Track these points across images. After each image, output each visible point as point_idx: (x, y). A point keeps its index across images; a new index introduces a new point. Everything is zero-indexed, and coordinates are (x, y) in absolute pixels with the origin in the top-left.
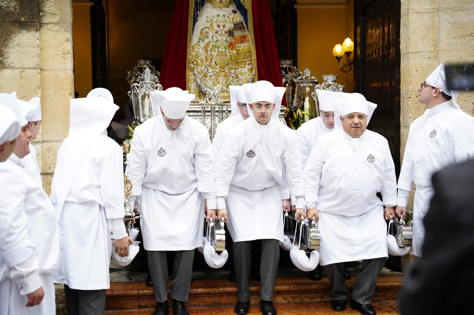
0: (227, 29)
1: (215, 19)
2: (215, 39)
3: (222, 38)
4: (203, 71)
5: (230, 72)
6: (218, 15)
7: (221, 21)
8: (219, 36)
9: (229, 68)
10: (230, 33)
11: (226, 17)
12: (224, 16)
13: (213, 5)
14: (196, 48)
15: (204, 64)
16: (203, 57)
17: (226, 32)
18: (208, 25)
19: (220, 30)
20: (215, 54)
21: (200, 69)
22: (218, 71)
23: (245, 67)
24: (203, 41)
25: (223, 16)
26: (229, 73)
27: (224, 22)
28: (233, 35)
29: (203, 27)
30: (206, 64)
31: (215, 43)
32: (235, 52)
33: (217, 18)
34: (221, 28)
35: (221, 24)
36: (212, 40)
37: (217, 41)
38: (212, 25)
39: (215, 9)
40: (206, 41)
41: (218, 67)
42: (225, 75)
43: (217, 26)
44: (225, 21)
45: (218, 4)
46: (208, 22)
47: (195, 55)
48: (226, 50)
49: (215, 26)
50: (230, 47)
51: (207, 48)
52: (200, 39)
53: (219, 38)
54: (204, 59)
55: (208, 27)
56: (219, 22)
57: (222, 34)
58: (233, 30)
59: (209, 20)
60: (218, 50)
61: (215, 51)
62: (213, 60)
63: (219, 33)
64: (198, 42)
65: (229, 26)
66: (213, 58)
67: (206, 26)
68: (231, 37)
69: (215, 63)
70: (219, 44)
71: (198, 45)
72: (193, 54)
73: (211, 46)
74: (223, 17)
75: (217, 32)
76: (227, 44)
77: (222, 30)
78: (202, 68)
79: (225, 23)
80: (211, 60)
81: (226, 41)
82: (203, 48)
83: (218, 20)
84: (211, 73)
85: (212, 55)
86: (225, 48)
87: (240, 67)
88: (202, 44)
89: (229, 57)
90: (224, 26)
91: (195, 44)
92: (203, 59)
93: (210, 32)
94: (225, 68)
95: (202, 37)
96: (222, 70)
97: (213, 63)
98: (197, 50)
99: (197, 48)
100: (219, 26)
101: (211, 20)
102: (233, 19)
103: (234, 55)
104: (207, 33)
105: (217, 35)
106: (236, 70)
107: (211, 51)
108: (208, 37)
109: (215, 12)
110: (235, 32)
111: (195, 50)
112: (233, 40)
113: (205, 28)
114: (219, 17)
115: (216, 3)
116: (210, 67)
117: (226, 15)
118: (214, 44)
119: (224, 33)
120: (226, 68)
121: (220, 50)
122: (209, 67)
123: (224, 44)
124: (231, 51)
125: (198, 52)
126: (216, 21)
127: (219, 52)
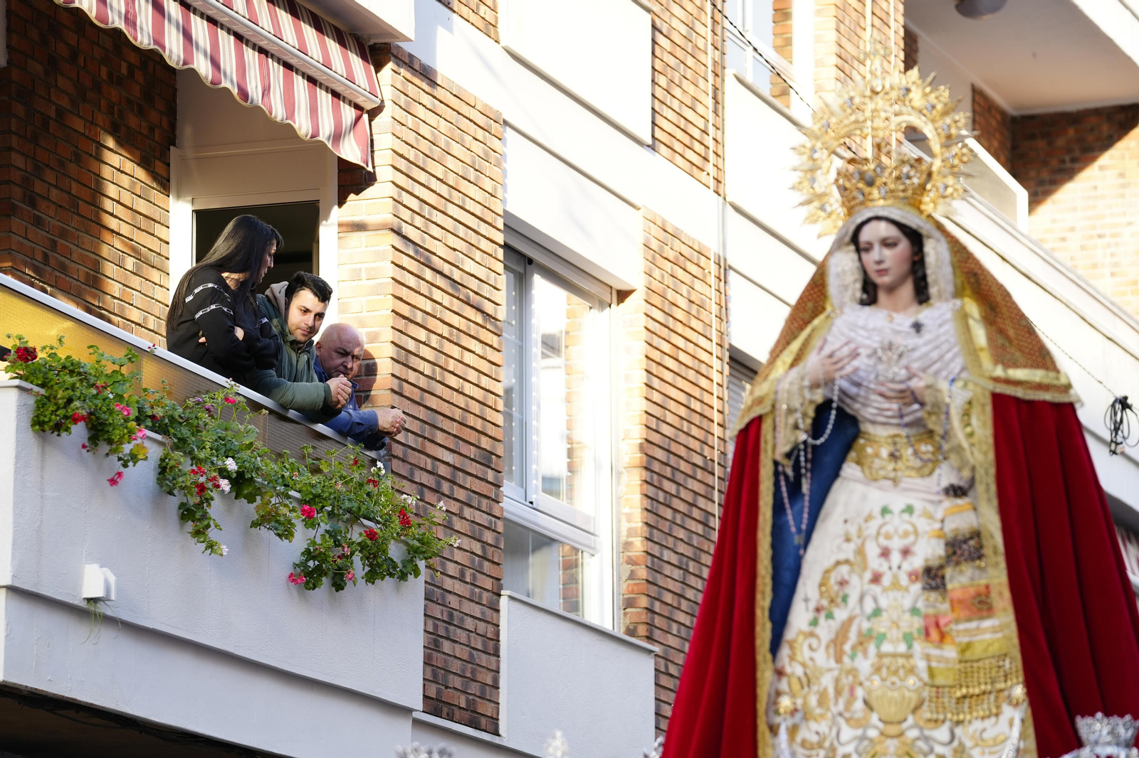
0: (917, 562)
1: (873, 526)
2: (869, 606)
3: (895, 599)
4: (824, 739)
5: (927, 739)
6: (885, 511)
7: (896, 531)
8: (885, 590)
9: (922, 723)
10: (933, 577)
11: (917, 513)
12: (909, 510)
13: (867, 471)
14: (805, 648)
15: (828, 709)
16: (827, 681)
17: (913, 576)
18: (848, 551)
19: (890, 568)
20: (864, 665)
21: (817, 733)
22: (872, 733)
23: (997, 715)
24: (830, 616)
25: (903, 511)
26: (920, 744)
27: (906, 534)
28: (944, 585)
29: (832, 561)
30: (835, 710)
31: (869, 619)
32: (950, 652)
33: (878, 521)
34: (896, 557)
35: (896, 544)
36: (857, 611)
37: (877, 612)
38: (860, 552)
39: (875, 484)
40: (841, 614)
41: (874, 718)
42: (906, 749)
43: (878, 551)
44: (910, 528)
45: (884, 463)
46: (848, 540)
47: (799, 679)
48: (910, 647)
49: (872, 551)
50: (927, 634)
51: (843, 643)
52: (818, 610)
53: (883, 603)
54: (831, 691)
55: (847, 562)
56: (888, 537)
57: (896, 585)
58: (941, 567)
59: (853, 530)
60: (878, 647)
61: (865, 653)
62: (860, 693)
63: (886, 581)
64: (814, 623)
65: (929, 550)
66: (861, 684)
67: (842, 557)
68: (933, 596)
69: (866, 702)
70: (882, 625)
71: (812, 635)
72: (793, 673)
73: (853, 636)
74: (906, 516)
75: (876, 579)
76: (918, 623)
77: (899, 567)
78: (823, 727)
79: (912, 538)
80: (852, 690)
81: (914, 611)
82: (827, 647)
83: (883, 531)
84: (849, 742)
85: (853, 672)
86: (908, 638)
87: (975, 714)
88: (826, 630)
89: (925, 676)
90: (906, 552)
91: (800, 632)
92: (825, 689)
93: (855, 580)
94: (905, 720)
95: (825, 603)
96: (893, 730)
97: (859, 705)
98: (806, 653)
99: (811, 648)
100: (885, 553)
101: (860, 530)
102: (942, 521)
103: (949, 669)
104: (843, 583)
105: (876, 589)
106: (958, 731)
107: (853, 657)
108: (845, 599)
109: (876, 496)
110: (948, 572)
111: (799, 658)
112: (945, 607)
113: (838, 563)
114: (888, 517)
115: (877, 463)
116: (848, 720)
117: (918, 506)
118: (866, 625)
119: (904, 580)
120: (910, 720)
121: (887, 647)
122: (841, 721)
123: (902, 624)
124: (934, 652)
125: (810, 663)
126: (878, 534)
127: (880, 656)
